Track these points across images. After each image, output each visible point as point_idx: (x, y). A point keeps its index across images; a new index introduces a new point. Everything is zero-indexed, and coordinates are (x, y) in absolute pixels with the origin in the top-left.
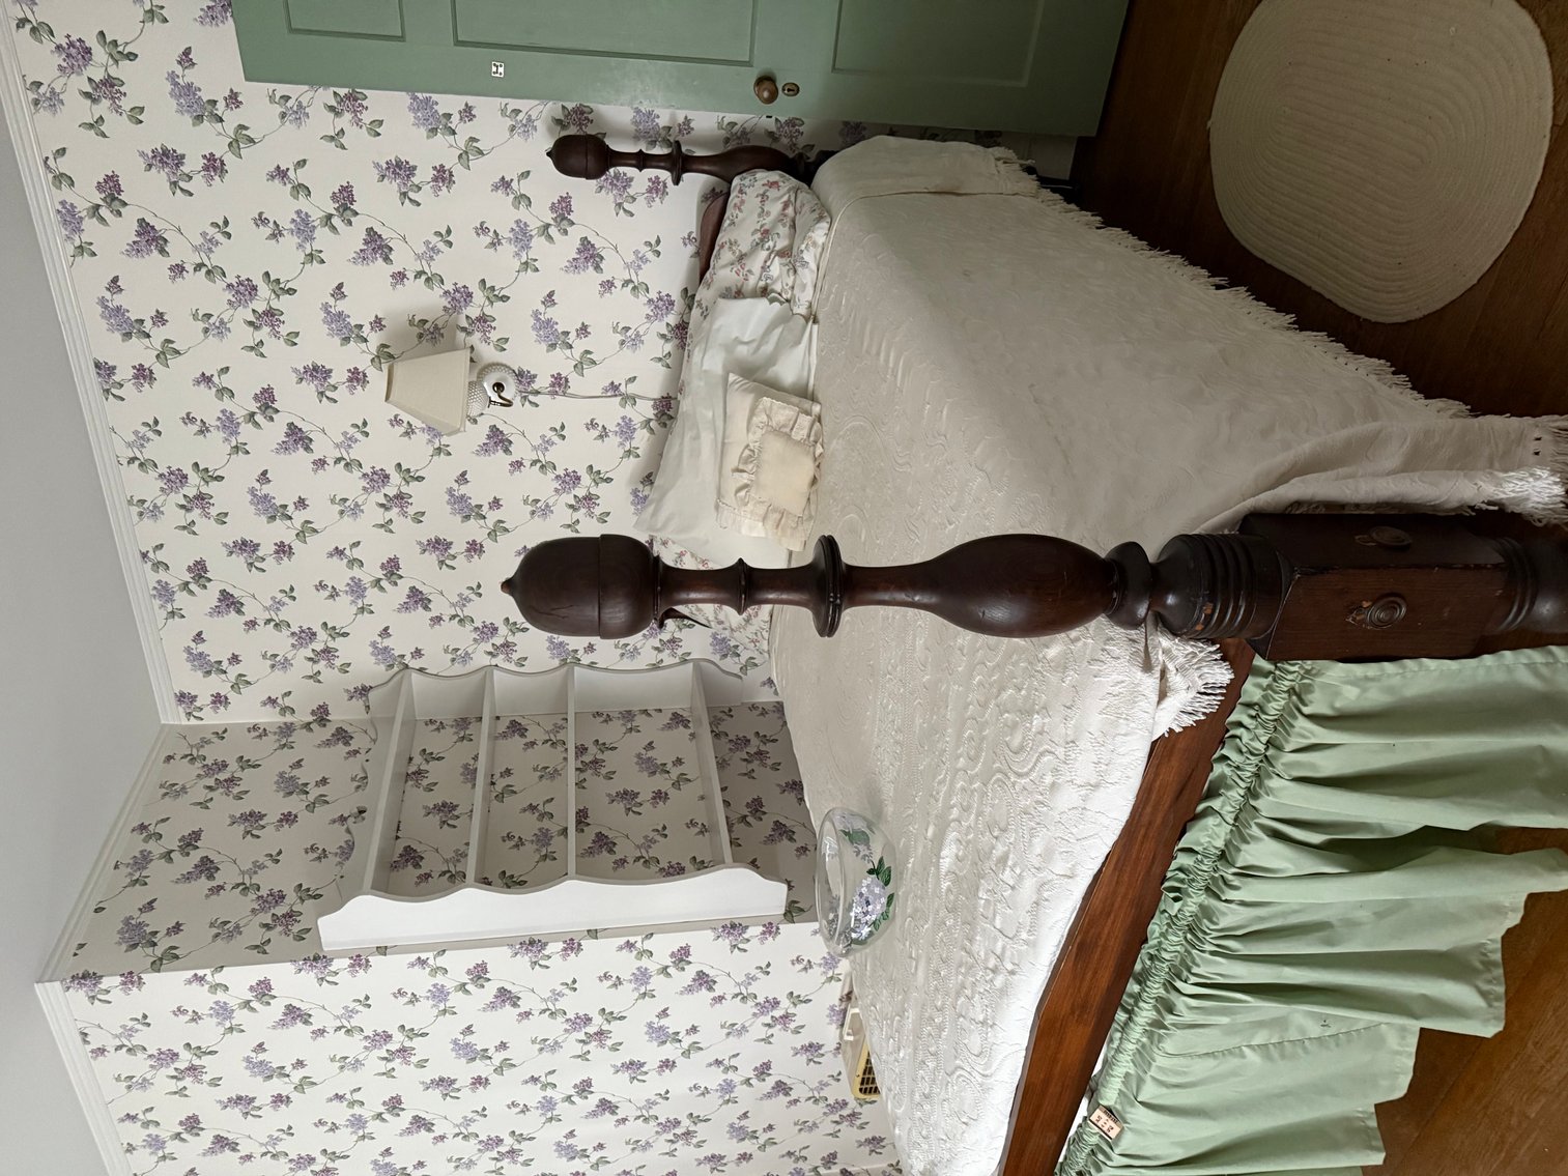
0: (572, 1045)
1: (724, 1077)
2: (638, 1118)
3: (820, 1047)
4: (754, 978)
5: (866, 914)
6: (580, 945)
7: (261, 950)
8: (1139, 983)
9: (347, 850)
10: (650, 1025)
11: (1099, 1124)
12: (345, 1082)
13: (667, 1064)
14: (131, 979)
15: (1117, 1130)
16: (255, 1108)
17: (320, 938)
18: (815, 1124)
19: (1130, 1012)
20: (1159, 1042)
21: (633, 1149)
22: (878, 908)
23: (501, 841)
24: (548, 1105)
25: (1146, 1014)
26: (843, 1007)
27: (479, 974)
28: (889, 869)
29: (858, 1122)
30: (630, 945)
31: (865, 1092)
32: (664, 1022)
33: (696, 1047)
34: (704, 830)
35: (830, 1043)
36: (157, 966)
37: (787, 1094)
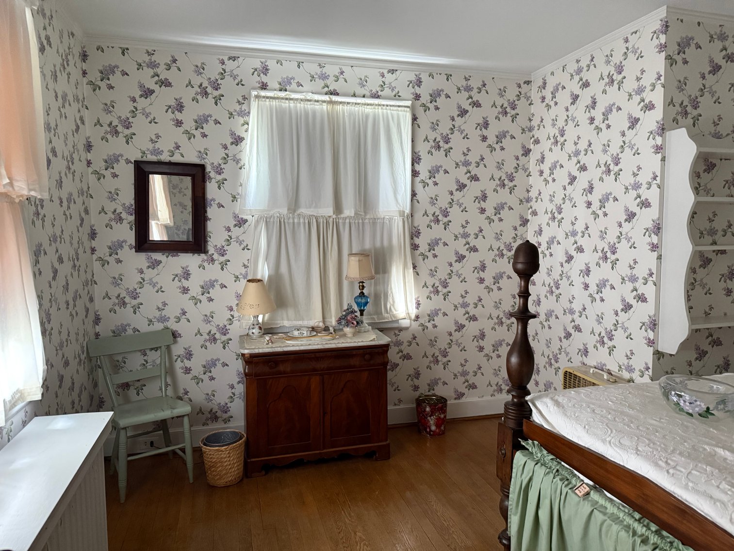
0: (601, 245)
1: (577, 311)
2: (562, 272)
3: (586, 356)
4: (625, 331)
5: (685, 401)
6: (655, 251)
7: (670, 103)
8: (656, 531)
9: (717, 136)
10: (607, 281)
11: (581, 487)
12: (597, 147)
13: (586, 287)
14: (662, 47)
15: (580, 494)
16: (590, 109)
17: (674, 130)
18: (549, 347)
19: (639, 521)
20: (625, 530)
21: (548, 269)
22: (687, 408)
23: (713, 211)
24: (574, 234)
25: (640, 529)
26: (605, 370)
27: (645, 204)
28: (708, 417)
29: (547, 366)
30: (651, 274)
31: (565, 373)
32: (608, 287)
33: (594, 300)
34: (707, 314)
35: (587, 361)
36: (669, 58)
37: (565, 337)
